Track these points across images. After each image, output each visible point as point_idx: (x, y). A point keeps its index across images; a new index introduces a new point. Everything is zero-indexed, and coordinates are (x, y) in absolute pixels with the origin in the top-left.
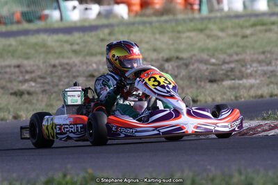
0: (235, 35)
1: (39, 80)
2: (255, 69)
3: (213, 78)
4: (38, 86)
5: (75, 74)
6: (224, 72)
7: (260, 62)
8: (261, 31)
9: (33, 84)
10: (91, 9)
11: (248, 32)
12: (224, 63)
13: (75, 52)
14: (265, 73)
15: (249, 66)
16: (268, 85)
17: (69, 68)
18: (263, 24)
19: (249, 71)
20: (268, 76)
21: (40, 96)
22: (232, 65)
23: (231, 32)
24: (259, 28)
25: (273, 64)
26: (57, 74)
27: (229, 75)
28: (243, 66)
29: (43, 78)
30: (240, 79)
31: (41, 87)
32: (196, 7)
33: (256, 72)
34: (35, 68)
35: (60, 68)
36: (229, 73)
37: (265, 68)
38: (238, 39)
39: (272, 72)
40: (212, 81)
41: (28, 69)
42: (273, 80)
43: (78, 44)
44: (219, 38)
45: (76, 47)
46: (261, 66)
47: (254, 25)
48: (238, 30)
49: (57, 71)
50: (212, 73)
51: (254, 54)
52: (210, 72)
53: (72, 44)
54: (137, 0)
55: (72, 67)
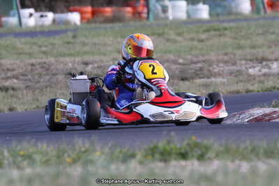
0: (192, 39)
1: (21, 77)
2: (222, 69)
3: (184, 76)
4: (20, 82)
5: (54, 72)
6: (193, 71)
7: (226, 62)
8: (215, 36)
9: (15, 81)
10: (46, 16)
11: (203, 36)
12: (192, 62)
13: (44, 53)
14: (231, 73)
15: (215, 66)
16: (237, 83)
17: (46, 66)
18: (215, 30)
19: (216, 70)
20: (234, 74)
21: (25, 92)
22: (200, 65)
23: (187, 36)
24: (213, 33)
25: (238, 62)
26: (37, 72)
27: (198, 74)
28: (210, 66)
29: (23, 75)
30: (208, 78)
31: (23, 84)
32: (145, 15)
33: (223, 71)
34: (15, 66)
35: (38, 67)
36: (198, 72)
37: (232, 68)
38: (195, 43)
39: (238, 71)
40: (183, 79)
41: (9, 67)
42: (241, 78)
43: (46, 46)
44: (176, 41)
45: (44, 49)
46: (227, 66)
47: (208, 31)
48: (194, 35)
49: (36, 69)
50: (182, 71)
51: (218, 55)
52: (180, 71)
53: (40, 47)
54: (89, 9)
55: (49, 65)
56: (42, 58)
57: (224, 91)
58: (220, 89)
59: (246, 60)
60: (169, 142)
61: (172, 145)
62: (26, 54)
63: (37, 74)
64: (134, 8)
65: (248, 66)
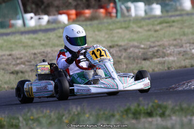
0: (149, 30)
1: (27, 63)
2: (173, 50)
3: (145, 57)
4: (27, 67)
5: (50, 58)
6: (152, 53)
7: (175, 46)
8: (167, 27)
9: (23, 66)
10: (43, 18)
11: (158, 28)
12: (151, 47)
13: (43, 45)
14: (179, 53)
15: (168, 49)
16: (184, 60)
17: (45, 55)
18: (167, 22)
19: (169, 52)
20: (182, 54)
21: (30, 74)
22: (156, 49)
23: (146, 28)
24: (165, 25)
25: (184, 45)
26: (38, 59)
28: (163, 49)
29: (28, 62)
30: (163, 57)
31: (29, 68)
32: (114, 14)
33: (173, 52)
34: (22, 55)
35: (39, 55)
36: (156, 54)
37: (180, 49)
38: (152, 33)
39: (184, 52)
40: (145, 59)
41: (18, 56)
42: (187, 56)
43: (44, 40)
44: (138, 32)
45: (43, 42)
46: (176, 48)
47: (161, 23)
48: (150, 27)
49: (38, 57)
50: (144, 54)
51: (169, 41)
52: (142, 54)
53: (40, 40)
54: (73, 12)
55: (47, 54)
56: (41, 49)
57: (175, 66)
58: (172, 65)
59: (190, 43)
60: (139, 105)
61: (141, 107)
62: (30, 46)
63: (38, 60)
64: (106, 9)
65: (191, 47)
